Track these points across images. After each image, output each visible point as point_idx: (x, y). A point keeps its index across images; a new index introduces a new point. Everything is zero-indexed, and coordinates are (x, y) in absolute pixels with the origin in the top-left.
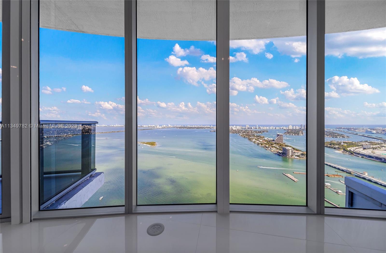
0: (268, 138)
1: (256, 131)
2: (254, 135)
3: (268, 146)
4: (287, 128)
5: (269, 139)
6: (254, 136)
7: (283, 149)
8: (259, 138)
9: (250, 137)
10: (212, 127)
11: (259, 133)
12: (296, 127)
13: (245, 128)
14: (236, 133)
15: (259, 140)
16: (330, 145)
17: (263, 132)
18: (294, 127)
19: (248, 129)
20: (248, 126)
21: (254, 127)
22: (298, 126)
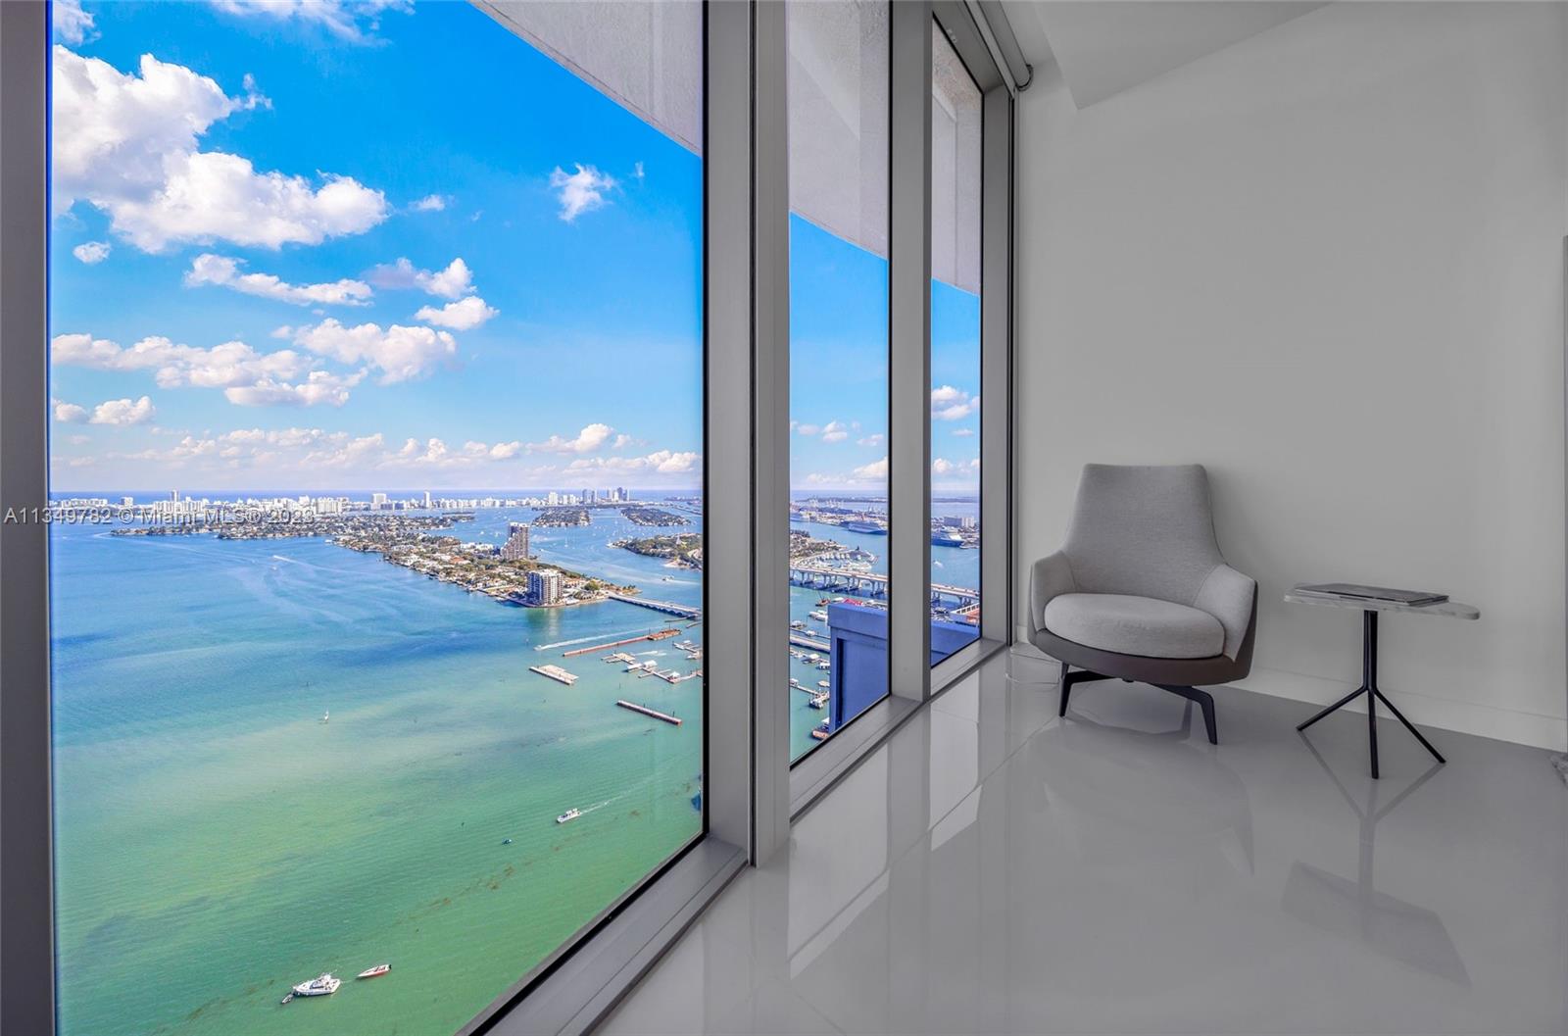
0: (473, 544)
1: (425, 518)
2: (415, 538)
3: (473, 574)
4: (544, 503)
5: (478, 547)
6: (411, 543)
7: (528, 578)
8: (436, 546)
9: (395, 549)
10: (129, 503)
11: (437, 525)
12: (569, 498)
13: (367, 509)
14: (315, 535)
15: (437, 555)
16: (655, 547)
17: (455, 520)
18: (565, 497)
19: (381, 513)
20: (379, 499)
21: (413, 501)
22: (576, 494)
